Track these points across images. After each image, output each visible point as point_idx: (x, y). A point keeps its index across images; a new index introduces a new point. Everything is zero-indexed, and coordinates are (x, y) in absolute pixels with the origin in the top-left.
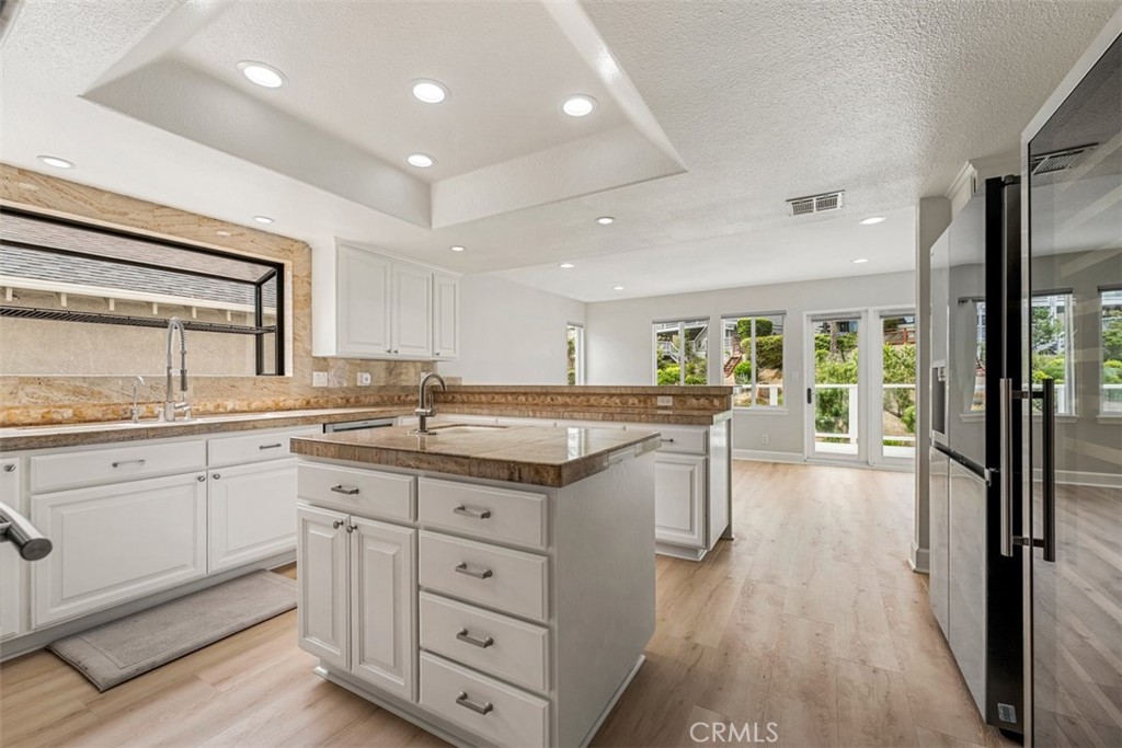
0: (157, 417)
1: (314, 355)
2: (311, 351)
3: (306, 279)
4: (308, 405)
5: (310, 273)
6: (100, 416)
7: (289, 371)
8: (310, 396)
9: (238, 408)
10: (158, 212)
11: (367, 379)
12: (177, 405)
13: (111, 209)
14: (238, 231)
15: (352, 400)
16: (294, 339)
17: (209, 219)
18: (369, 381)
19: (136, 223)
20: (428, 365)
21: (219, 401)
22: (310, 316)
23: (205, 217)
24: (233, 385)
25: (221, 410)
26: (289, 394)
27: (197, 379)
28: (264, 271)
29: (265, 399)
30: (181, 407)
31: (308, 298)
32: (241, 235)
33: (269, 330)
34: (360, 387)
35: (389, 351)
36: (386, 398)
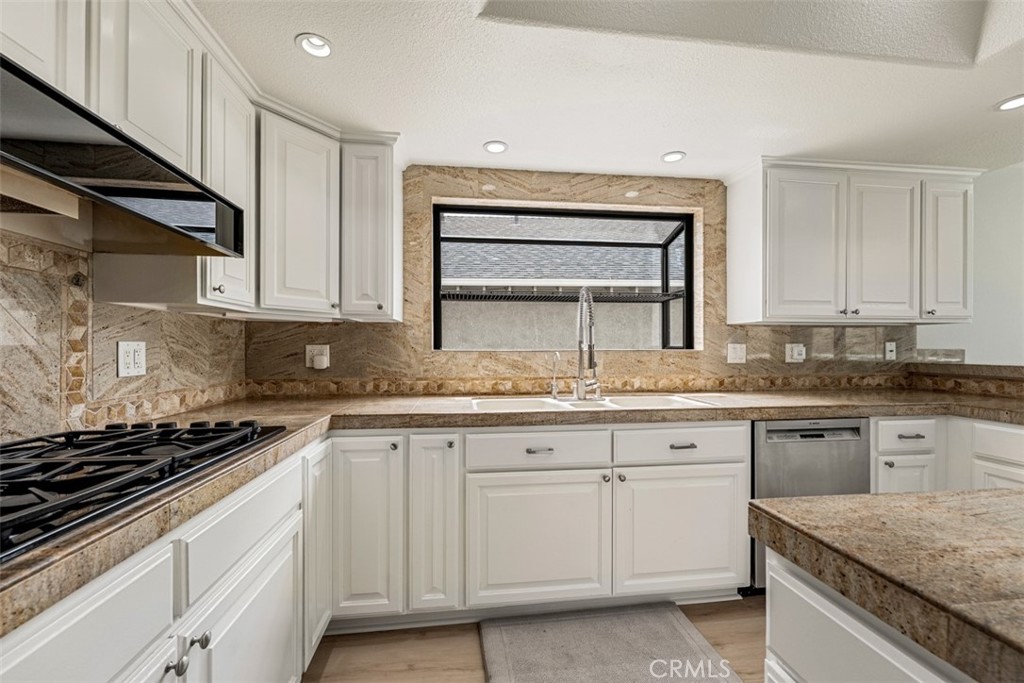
0: (571, 393)
1: (728, 323)
2: (725, 318)
3: (720, 227)
4: (721, 387)
5: (725, 218)
6: (530, 389)
7: (699, 345)
8: (723, 374)
9: (644, 386)
10: (574, 181)
11: (800, 355)
12: (588, 382)
13: (538, 187)
14: (646, 183)
15: (779, 382)
16: (706, 303)
17: (618, 177)
18: (804, 356)
19: (557, 196)
20: (900, 333)
21: (626, 378)
22: (725, 273)
23: (614, 176)
24: (639, 358)
25: (628, 388)
26: (699, 372)
27: (606, 352)
28: (672, 226)
29: (673, 376)
30: (591, 385)
31: (722, 252)
32: (648, 187)
33: (676, 296)
34: (789, 364)
35: (844, 312)
36: (828, 381)
